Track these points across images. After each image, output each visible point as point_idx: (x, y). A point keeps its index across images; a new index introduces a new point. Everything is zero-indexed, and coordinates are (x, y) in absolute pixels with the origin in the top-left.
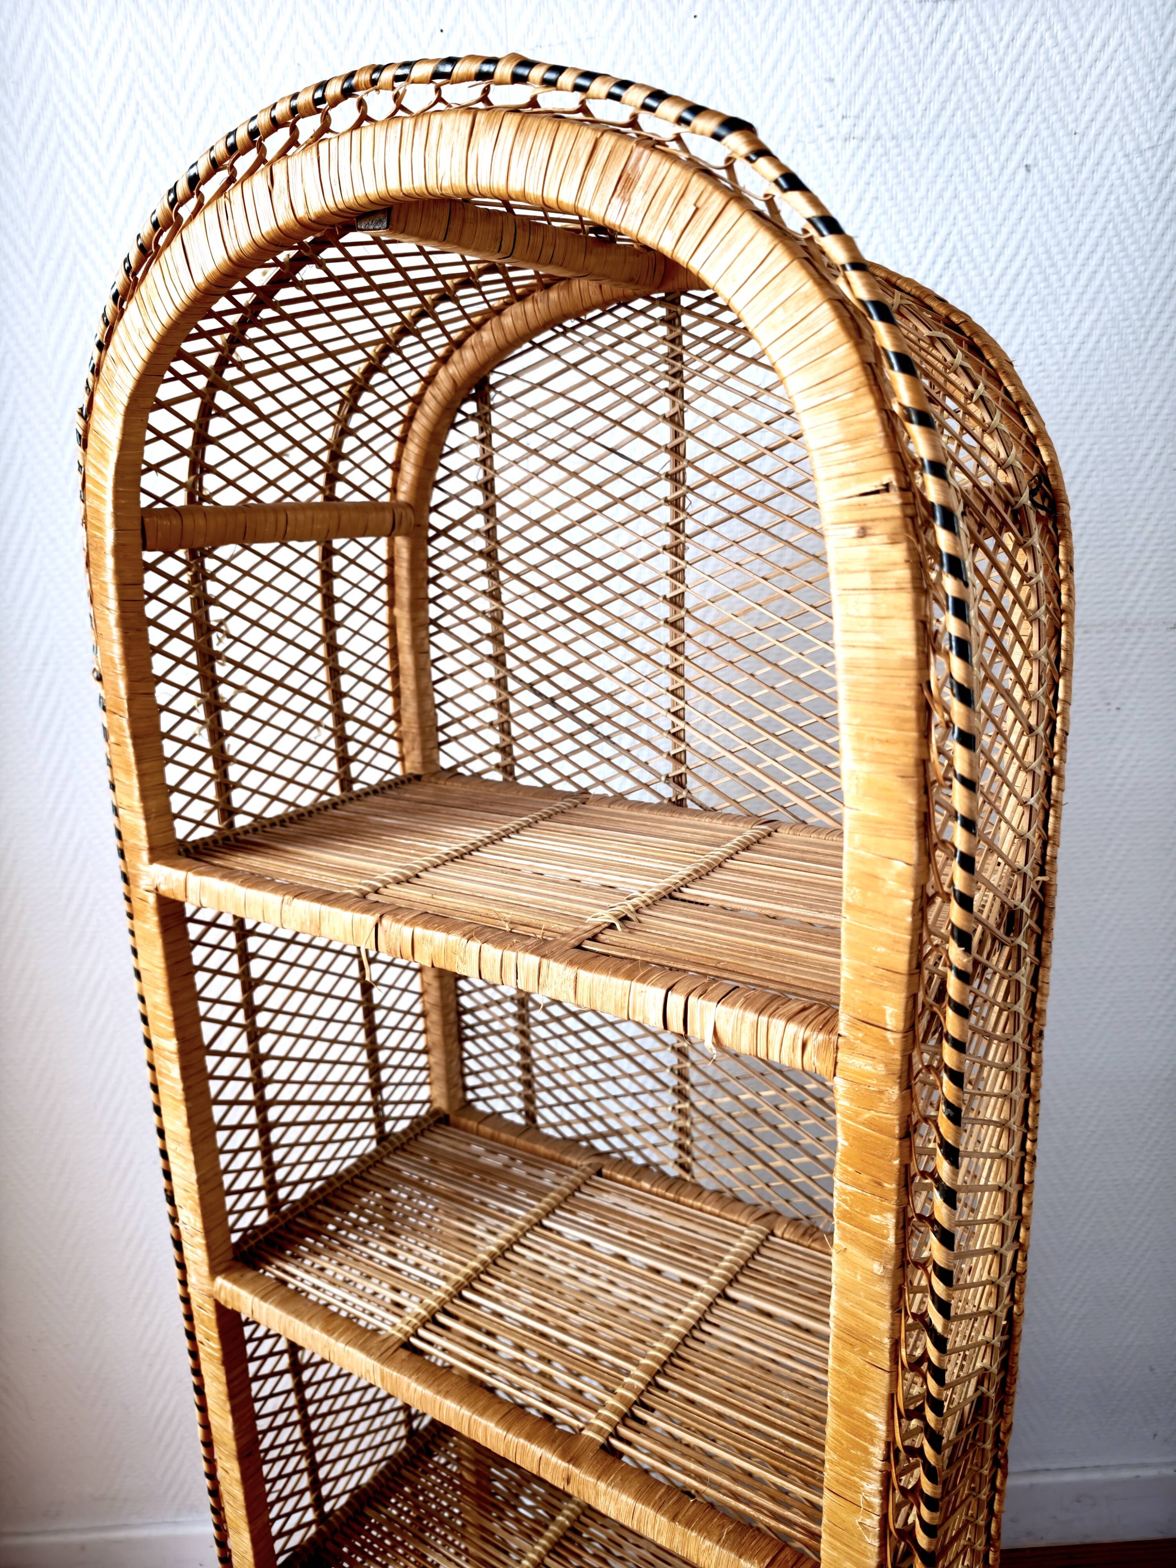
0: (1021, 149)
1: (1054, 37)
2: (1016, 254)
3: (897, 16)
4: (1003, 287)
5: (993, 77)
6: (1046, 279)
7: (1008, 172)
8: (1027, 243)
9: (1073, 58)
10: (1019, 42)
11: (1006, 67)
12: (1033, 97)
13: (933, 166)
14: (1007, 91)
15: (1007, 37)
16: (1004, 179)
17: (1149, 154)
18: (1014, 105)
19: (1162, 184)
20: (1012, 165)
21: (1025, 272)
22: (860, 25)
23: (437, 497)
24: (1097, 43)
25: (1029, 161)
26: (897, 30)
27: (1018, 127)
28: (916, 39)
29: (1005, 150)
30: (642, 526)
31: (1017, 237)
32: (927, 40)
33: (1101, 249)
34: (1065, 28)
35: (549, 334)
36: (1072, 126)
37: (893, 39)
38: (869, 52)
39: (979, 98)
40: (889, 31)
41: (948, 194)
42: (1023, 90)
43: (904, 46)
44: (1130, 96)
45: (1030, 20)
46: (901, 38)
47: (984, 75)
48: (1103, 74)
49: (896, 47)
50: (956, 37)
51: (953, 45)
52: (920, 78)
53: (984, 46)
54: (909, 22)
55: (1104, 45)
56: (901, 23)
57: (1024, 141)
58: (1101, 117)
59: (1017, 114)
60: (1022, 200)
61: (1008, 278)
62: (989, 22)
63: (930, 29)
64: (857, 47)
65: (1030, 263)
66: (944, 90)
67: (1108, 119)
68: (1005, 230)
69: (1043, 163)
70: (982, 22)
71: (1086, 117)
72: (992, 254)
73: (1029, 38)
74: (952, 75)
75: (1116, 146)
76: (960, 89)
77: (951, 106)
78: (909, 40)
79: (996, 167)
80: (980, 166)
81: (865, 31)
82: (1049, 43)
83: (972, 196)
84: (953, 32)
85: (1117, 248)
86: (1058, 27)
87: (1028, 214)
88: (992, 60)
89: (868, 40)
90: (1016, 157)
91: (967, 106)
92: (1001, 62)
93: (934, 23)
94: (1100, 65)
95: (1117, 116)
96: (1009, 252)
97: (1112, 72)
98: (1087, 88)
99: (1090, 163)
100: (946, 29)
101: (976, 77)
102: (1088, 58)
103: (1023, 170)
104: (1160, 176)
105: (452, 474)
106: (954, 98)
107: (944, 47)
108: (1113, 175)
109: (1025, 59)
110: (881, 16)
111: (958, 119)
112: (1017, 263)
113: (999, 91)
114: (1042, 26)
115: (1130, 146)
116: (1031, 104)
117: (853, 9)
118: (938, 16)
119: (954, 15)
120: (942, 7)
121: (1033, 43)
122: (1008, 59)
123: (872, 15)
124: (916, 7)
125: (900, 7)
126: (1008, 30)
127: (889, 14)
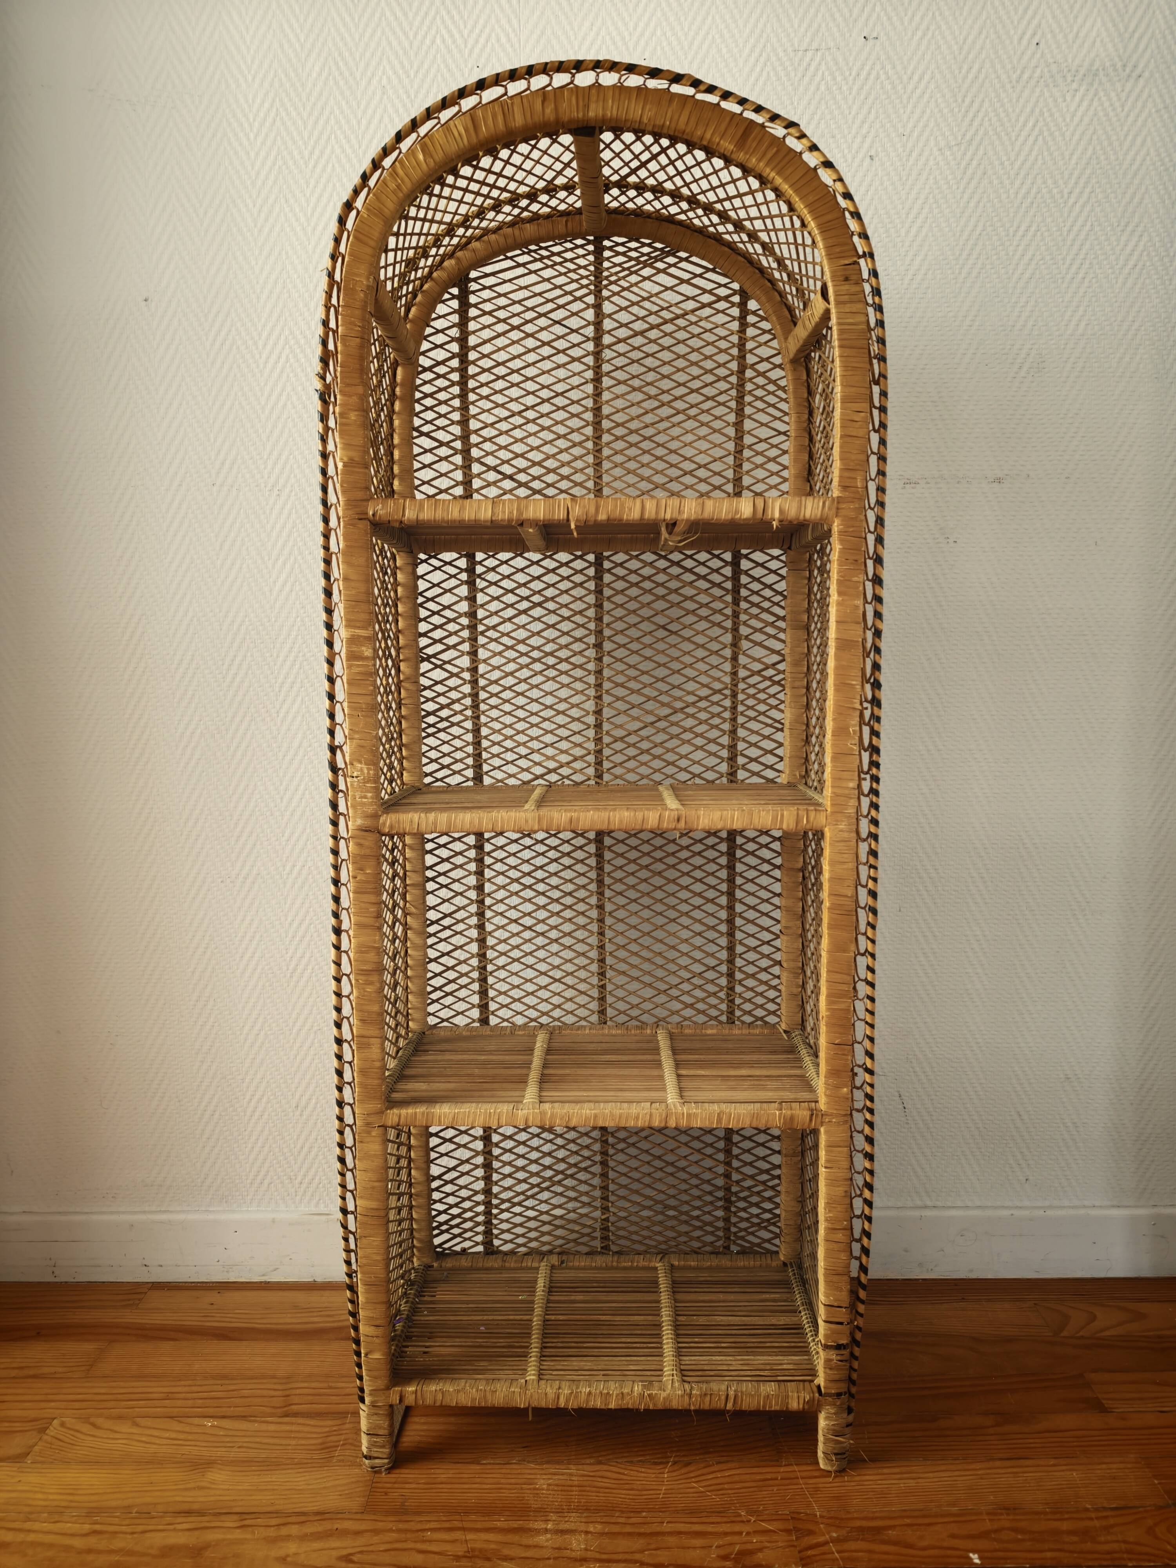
0: (866, 143)
1: (886, 73)
3: (779, 59)
5: (845, 99)
6: (887, 231)
7: (857, 158)
9: (900, 87)
10: (862, 77)
11: (854, 92)
12: (873, 111)
14: (855, 108)
15: (854, 73)
16: (855, 162)
17: (955, 149)
18: (861, 117)
19: (966, 168)
20: (861, 153)
22: (755, 65)
23: (425, 346)
24: (916, 78)
25: (873, 153)
26: (779, 69)
27: (864, 129)
28: (793, 73)
29: (855, 144)
30: (577, 367)
31: (865, 203)
32: (800, 75)
33: (926, 211)
34: (894, 67)
35: (518, 252)
36: (901, 130)
37: (777, 73)
38: (760, 83)
39: (836, 112)
40: (774, 69)
42: (866, 107)
43: (785, 77)
44: (941, 111)
45: (870, 63)
46: (782, 74)
47: (839, 97)
48: (921, 97)
49: (779, 78)
50: (820, 73)
51: (818, 78)
52: (795, 99)
53: (839, 79)
54: (787, 64)
55: (921, 79)
56: (782, 64)
57: (868, 138)
58: (921, 124)
59: (863, 122)
60: (868, 176)
62: (842, 63)
63: (802, 68)
64: (752, 79)
66: (812, 107)
67: (926, 126)
69: (882, 152)
70: (837, 63)
71: (910, 125)
73: (869, 74)
74: (817, 96)
75: (932, 143)
76: (824, 105)
77: (817, 118)
78: (788, 74)
79: (849, 154)
80: (838, 156)
81: (758, 69)
82: (883, 77)
84: (817, 70)
85: (936, 211)
86: (888, 67)
87: (873, 188)
88: (845, 88)
89: (760, 73)
90: (863, 151)
91: (828, 115)
92: (851, 89)
93: (805, 63)
94: (918, 91)
95: (932, 124)
97: (927, 96)
98: (910, 106)
99: (914, 155)
100: (812, 68)
101: (834, 97)
102: (910, 87)
103: (868, 157)
104: (964, 163)
105: (438, 331)
106: (819, 110)
107: (812, 79)
108: (931, 163)
109: (866, 88)
110: (768, 59)
111: (822, 123)
113: (850, 108)
114: (878, 67)
115: (942, 144)
116: (872, 116)
117: (749, 55)
118: (807, 59)
119: (818, 58)
120: (809, 54)
121: (872, 77)
122: (855, 88)
123: (762, 60)
124: (792, 54)
125: (781, 54)
126: (855, 69)
127: (774, 59)
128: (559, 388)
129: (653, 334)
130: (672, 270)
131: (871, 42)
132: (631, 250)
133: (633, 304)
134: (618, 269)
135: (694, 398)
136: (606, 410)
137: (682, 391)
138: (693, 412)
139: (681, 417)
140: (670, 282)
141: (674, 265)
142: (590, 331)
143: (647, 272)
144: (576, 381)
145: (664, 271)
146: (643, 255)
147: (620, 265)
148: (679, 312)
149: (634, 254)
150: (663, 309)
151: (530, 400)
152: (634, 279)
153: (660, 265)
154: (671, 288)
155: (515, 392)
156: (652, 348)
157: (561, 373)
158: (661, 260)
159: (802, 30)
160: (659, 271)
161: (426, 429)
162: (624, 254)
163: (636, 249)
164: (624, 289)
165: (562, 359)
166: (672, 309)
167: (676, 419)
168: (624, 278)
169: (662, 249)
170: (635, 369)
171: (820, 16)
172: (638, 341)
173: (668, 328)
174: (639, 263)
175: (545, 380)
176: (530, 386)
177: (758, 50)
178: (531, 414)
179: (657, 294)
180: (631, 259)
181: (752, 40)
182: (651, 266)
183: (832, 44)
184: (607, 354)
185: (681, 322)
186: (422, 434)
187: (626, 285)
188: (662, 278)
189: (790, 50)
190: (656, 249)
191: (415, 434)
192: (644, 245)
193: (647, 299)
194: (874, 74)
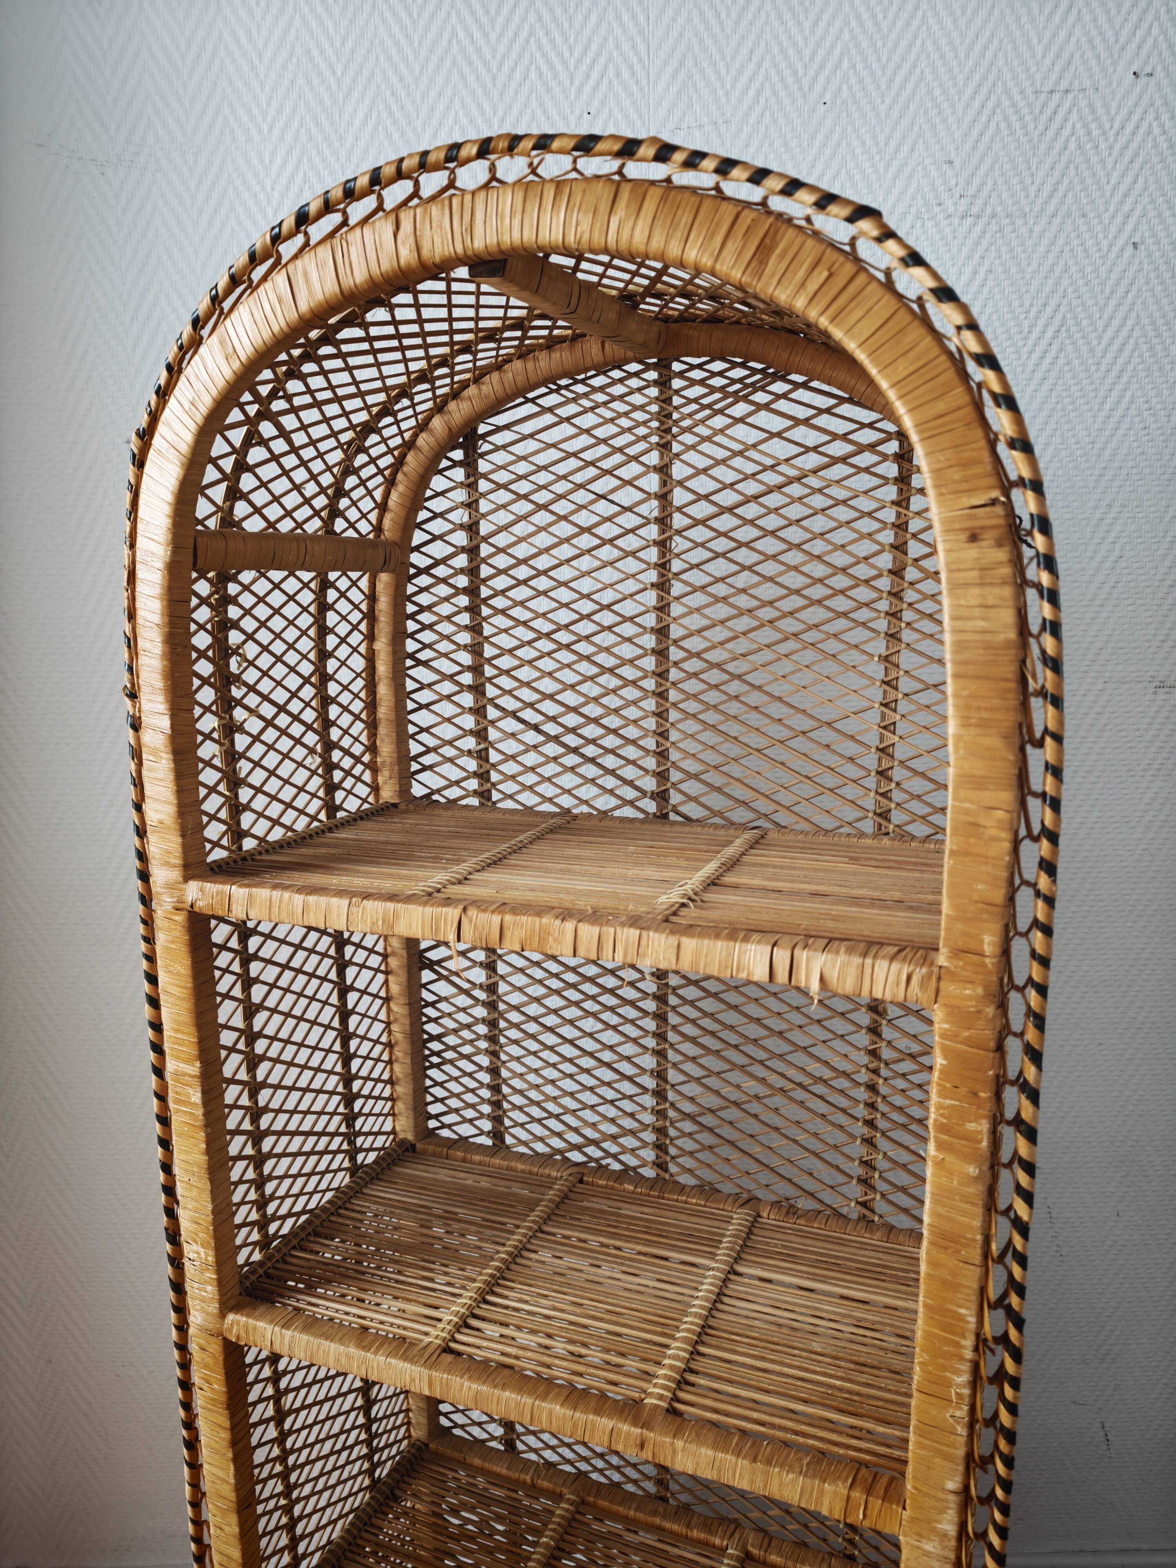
0: (1129, 228)
1: (1162, 126)
2: (1122, 325)
3: (1014, 105)
4: (1110, 356)
5: (1103, 162)
6: (1151, 349)
7: (1116, 249)
8: (1133, 315)
10: (1127, 132)
11: (1115, 153)
12: (1141, 180)
13: (1045, 242)
14: (1116, 175)
15: (1117, 126)
16: (1112, 255)
18: (1123, 188)
20: (1120, 243)
21: (1132, 342)
22: (979, 113)
25: (1137, 239)
26: (1013, 118)
27: (1126, 208)
28: (1031, 126)
29: (1113, 229)
31: (1123, 309)
32: (1041, 127)
37: (1009, 125)
38: (986, 138)
39: (1089, 181)
40: (1006, 118)
41: (1059, 269)
42: (1131, 174)
43: (1020, 133)
45: (1138, 112)
46: (1017, 125)
47: (1094, 160)
49: (1012, 133)
50: (1069, 125)
51: (1066, 133)
52: (1034, 162)
53: (1095, 133)
54: (1025, 111)
56: (1017, 112)
57: (1132, 221)
59: (1126, 195)
60: (1130, 275)
61: (1115, 347)
62: (1100, 111)
63: (1044, 118)
64: (975, 134)
65: (1136, 334)
66: (1057, 174)
68: (1113, 303)
69: (1150, 241)
70: (1093, 111)
72: (1100, 325)
73: (1138, 126)
74: (1064, 159)
76: (1072, 173)
77: (1062, 188)
78: (1025, 127)
79: (1105, 244)
80: (1089, 243)
81: (984, 118)
82: (1157, 131)
83: (1081, 270)
84: (1066, 120)
86: (1165, 117)
87: (1135, 288)
88: (1103, 146)
89: (986, 127)
90: (1124, 236)
91: (1078, 188)
92: (1111, 147)
93: (1049, 111)
96: (1116, 322)
100: (1059, 117)
101: (1088, 161)
103: (1130, 248)
106: (1066, 180)
107: (1058, 134)
109: (1133, 147)
110: (999, 104)
111: (1069, 200)
112: (1124, 333)
113: (1108, 175)
114: (1150, 116)
116: (1139, 186)
117: (972, 99)
118: (1052, 105)
119: (1067, 104)
120: (1056, 97)
121: (1142, 131)
122: (1118, 147)
123: (990, 104)
124: (1032, 97)
125: (1017, 97)
126: (1119, 119)
127: (1006, 104)
128: (606, 597)
129: (751, 511)
130: (782, 405)
131: (1143, 81)
132: (713, 374)
133: (718, 462)
134: (694, 407)
135: (816, 614)
136: (675, 632)
137: (796, 602)
138: (811, 636)
139: (791, 645)
140: (777, 424)
141: (785, 396)
142: (652, 508)
143: (740, 409)
144: (631, 586)
145: (766, 407)
146: (733, 381)
147: (696, 401)
148: (792, 473)
149: (718, 382)
150: (765, 469)
151: (564, 616)
152: (719, 422)
153: (761, 397)
154: (779, 435)
155: (542, 604)
156: (746, 533)
157: (608, 575)
158: (763, 389)
159: (1048, 61)
160: (759, 407)
161: (423, 656)
162: (702, 382)
163: (721, 374)
164: (704, 439)
165: (607, 553)
166: (782, 468)
167: (783, 648)
168: (703, 421)
169: (762, 372)
170: (720, 567)
171: (1073, 40)
172: (725, 522)
173: (774, 500)
174: (726, 395)
175: (586, 585)
176: (564, 595)
177: (984, 91)
178: (563, 637)
179: (754, 446)
180: (713, 390)
181: (977, 77)
182: (745, 399)
183: (1087, 83)
184: (679, 544)
185: (796, 490)
186: (419, 663)
187: (705, 432)
188: (763, 419)
189: (1029, 91)
190: (754, 371)
191: (409, 663)
192: (734, 365)
193: (741, 453)
194: (1145, 125)
